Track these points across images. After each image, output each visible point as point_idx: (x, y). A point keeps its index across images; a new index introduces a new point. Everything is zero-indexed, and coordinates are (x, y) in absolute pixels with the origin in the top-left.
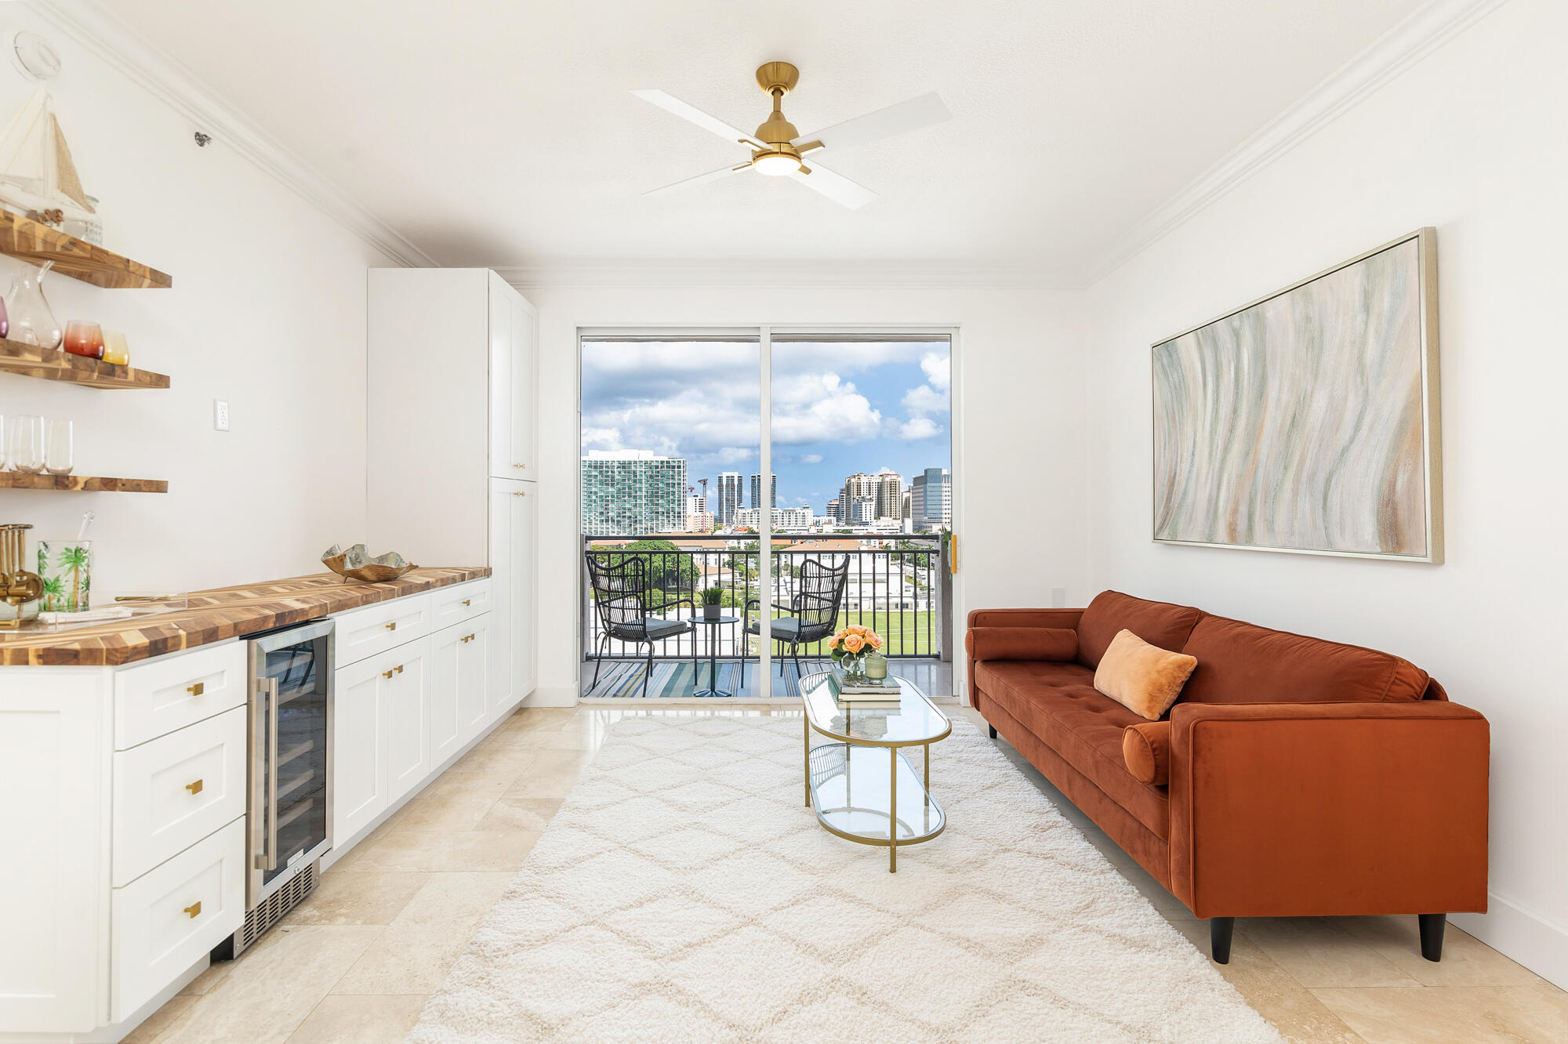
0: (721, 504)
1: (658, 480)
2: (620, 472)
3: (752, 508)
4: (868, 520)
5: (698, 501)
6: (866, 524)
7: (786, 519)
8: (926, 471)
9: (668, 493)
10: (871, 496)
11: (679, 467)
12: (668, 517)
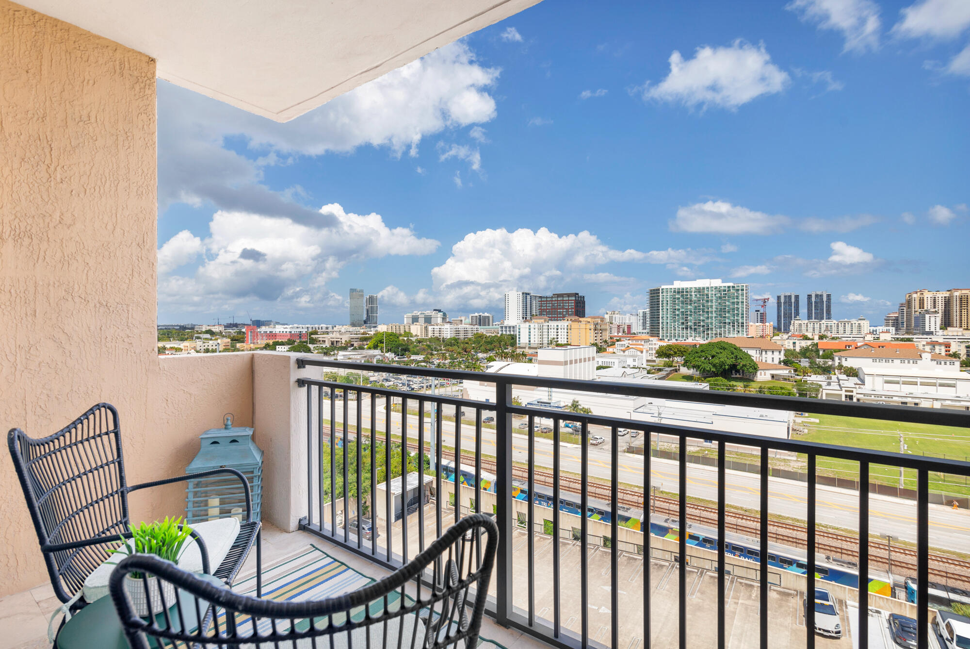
0: (779, 317)
1: (725, 300)
2: (696, 295)
3: (808, 319)
4: (933, 329)
5: (759, 314)
6: (931, 333)
7: (841, 329)
9: (733, 309)
10: (937, 309)
11: (742, 290)
12: (733, 326)
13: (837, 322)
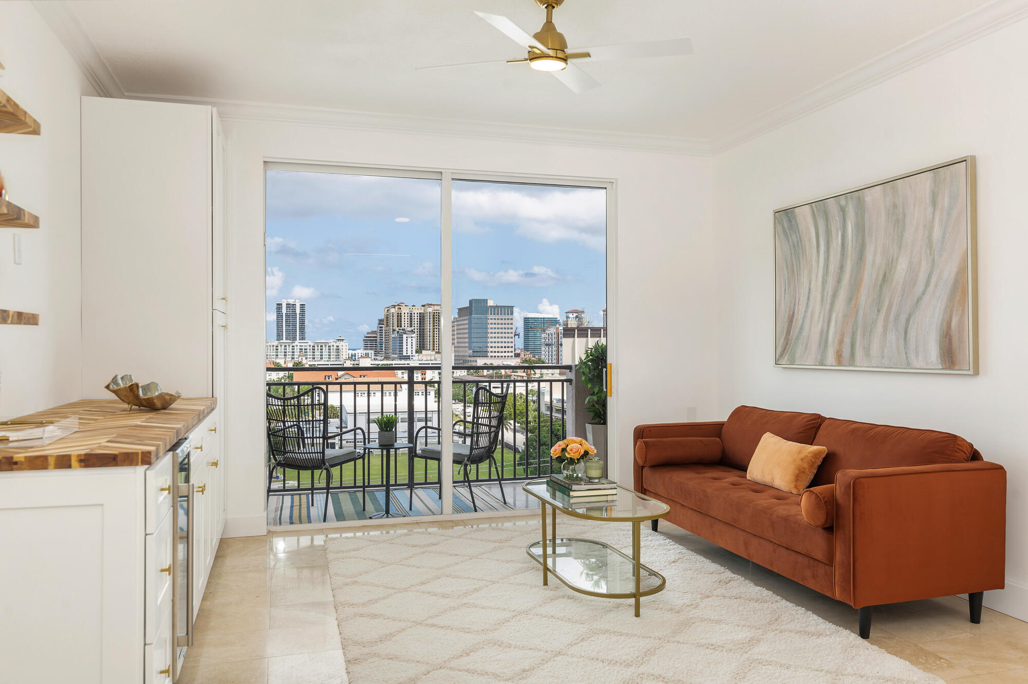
3: (278, 340)
4: (409, 354)
6: (407, 358)
7: (317, 353)
8: (471, 302)
10: (413, 328)
13: (312, 344)
